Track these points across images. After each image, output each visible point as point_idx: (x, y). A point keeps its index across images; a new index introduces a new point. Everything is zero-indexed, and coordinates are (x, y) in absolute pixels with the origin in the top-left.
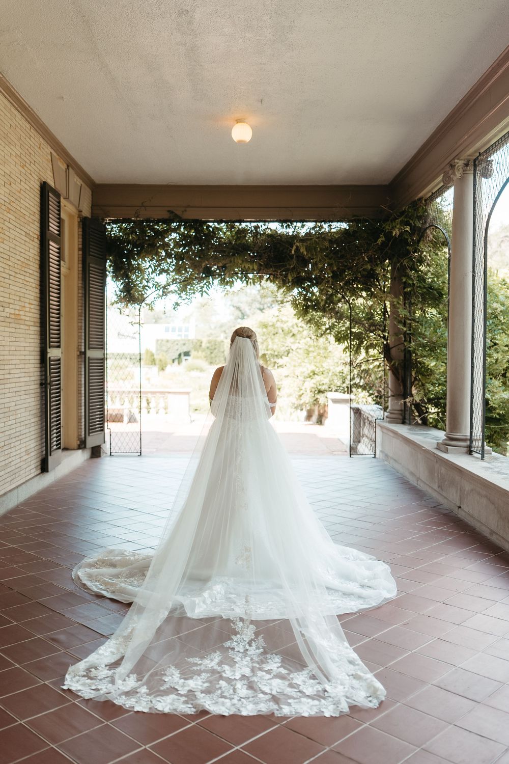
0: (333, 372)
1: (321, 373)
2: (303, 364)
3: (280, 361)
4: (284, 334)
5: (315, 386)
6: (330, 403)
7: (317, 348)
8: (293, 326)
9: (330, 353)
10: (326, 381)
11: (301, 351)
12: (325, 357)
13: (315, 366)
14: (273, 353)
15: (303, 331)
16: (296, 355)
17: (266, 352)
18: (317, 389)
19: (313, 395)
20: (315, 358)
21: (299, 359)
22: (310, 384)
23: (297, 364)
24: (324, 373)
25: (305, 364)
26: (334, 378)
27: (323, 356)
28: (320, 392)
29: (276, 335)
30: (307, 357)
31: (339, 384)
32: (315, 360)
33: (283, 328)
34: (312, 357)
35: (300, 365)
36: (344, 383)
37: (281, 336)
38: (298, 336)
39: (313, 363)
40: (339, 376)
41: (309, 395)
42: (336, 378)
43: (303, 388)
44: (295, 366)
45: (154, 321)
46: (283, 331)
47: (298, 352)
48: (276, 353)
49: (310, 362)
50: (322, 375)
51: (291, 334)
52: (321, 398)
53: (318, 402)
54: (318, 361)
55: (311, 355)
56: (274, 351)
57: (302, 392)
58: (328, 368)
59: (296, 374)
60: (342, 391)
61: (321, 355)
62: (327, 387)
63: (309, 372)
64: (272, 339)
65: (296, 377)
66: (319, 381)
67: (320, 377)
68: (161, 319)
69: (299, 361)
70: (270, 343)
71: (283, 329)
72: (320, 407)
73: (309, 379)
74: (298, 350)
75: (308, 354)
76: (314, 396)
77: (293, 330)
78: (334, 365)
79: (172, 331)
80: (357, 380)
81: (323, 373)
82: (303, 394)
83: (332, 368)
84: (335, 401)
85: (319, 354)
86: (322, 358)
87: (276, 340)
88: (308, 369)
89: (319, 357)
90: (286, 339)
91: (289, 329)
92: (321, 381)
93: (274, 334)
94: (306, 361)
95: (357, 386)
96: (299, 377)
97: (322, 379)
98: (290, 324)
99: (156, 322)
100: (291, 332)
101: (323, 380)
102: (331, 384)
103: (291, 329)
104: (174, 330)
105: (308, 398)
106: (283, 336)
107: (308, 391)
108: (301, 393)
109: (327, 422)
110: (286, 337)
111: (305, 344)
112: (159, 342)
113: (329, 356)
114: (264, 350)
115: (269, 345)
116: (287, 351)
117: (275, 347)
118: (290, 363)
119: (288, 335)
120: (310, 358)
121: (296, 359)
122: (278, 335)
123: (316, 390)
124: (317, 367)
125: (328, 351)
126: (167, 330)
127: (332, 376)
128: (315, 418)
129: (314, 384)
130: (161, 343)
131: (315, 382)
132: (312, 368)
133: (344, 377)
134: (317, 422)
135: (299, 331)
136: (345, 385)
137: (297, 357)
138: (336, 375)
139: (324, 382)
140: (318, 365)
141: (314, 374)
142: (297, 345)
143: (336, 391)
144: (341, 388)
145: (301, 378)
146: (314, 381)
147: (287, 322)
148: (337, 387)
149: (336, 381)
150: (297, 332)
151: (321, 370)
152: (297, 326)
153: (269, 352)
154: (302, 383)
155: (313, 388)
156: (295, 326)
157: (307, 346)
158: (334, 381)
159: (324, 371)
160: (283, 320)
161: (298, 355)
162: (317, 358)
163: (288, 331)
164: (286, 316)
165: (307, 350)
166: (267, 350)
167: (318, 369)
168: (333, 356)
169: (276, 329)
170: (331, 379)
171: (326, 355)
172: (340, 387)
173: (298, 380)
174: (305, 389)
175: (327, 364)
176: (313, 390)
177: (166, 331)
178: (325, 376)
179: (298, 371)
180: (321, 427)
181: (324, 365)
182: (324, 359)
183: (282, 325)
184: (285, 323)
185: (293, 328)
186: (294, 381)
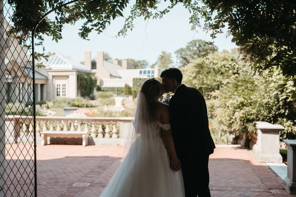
0: (260, 104)
1: (249, 104)
3: (213, 94)
4: (215, 73)
5: (245, 116)
7: (244, 83)
8: (221, 67)
9: (256, 87)
10: (254, 111)
11: (230, 85)
12: (252, 90)
13: (244, 98)
14: (207, 86)
15: (229, 70)
16: (226, 89)
17: (202, 86)
18: (246, 119)
19: (242, 124)
20: (243, 91)
21: (229, 92)
22: (239, 114)
24: (252, 104)
25: (234, 96)
26: (261, 109)
27: (250, 89)
28: (249, 121)
29: (209, 73)
30: (235, 91)
31: (265, 114)
32: (244, 93)
33: (214, 68)
34: (241, 91)
35: (230, 97)
36: (270, 113)
37: (212, 74)
38: (226, 74)
39: (242, 96)
40: (265, 107)
41: (239, 124)
42: (263, 109)
43: (234, 118)
44: (225, 98)
45: (134, 67)
46: (214, 70)
47: (228, 86)
48: (210, 87)
49: (239, 94)
50: (250, 107)
51: (220, 73)
52: (250, 127)
53: (247, 129)
54: (246, 94)
55: (239, 88)
56: (208, 85)
57: (232, 120)
58: (255, 100)
59: (227, 105)
60: (268, 120)
61: (249, 88)
62: (255, 117)
63: (239, 103)
64: (206, 77)
65: (227, 108)
66: (247, 112)
67: (248, 108)
68: (138, 66)
69: (229, 94)
70: (205, 79)
72: (249, 134)
73: (238, 110)
74: (228, 84)
75: (237, 88)
76: (243, 125)
77: (222, 70)
78: (261, 98)
79: (144, 73)
80: (282, 111)
81: (251, 105)
82: (233, 122)
83: (259, 100)
84: (264, 131)
85: (247, 88)
86: (249, 91)
87: (209, 78)
88: (237, 101)
89: (247, 90)
90: (216, 76)
91: (218, 69)
92: (250, 111)
93: (208, 73)
94: (235, 93)
95: (282, 116)
96: (230, 108)
97: (250, 109)
98: (219, 65)
99: (135, 68)
100: (220, 71)
101: (251, 111)
102: (259, 114)
103: (220, 69)
104: (145, 72)
105: (236, 126)
106: (214, 74)
107: (238, 120)
108: (231, 122)
109: (255, 147)
110: (217, 75)
111: (234, 79)
112: (135, 80)
113: (255, 90)
114: (201, 84)
115: (204, 80)
116: (217, 85)
117: (209, 82)
118: (221, 96)
119: (218, 74)
120: (239, 91)
121: (227, 92)
122: (210, 73)
124: (246, 99)
125: (254, 85)
126: (141, 72)
127: (259, 106)
128: (242, 142)
129: (243, 114)
130: (136, 81)
131: (244, 112)
132: (241, 99)
135: (226, 70)
136: (271, 115)
137: (227, 90)
138: (263, 106)
140: (246, 97)
141: (243, 105)
142: (227, 80)
143: (263, 120)
144: (268, 118)
145: (232, 109)
146: (242, 111)
147: (217, 64)
148: (264, 116)
149: (263, 112)
150: (224, 71)
151: (249, 101)
152: (225, 67)
153: (204, 86)
154: (232, 112)
155: (242, 117)
156: (223, 67)
157: (236, 81)
158: (261, 111)
159: (252, 102)
160: (214, 62)
162: (245, 91)
163: (218, 71)
164: (217, 59)
165: (236, 84)
166: (203, 85)
167: (246, 100)
168: (259, 90)
169: (209, 69)
170: (259, 110)
171: (252, 88)
172: (266, 116)
173: (228, 110)
174: (236, 118)
175: (255, 96)
176: (243, 119)
177: (140, 73)
178: (253, 107)
179: (229, 102)
180: (250, 151)
181: (252, 97)
182: (251, 92)
183: (214, 66)
184: (216, 64)
185: (222, 68)
186: (225, 112)
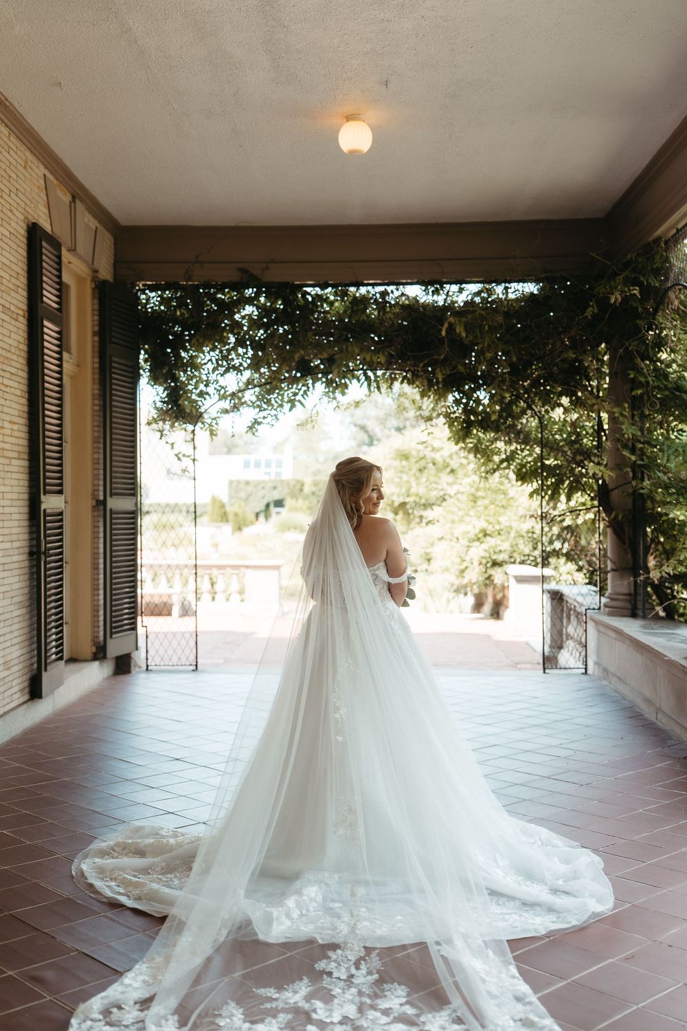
0: (517, 532)
1: (496, 533)
2: (467, 519)
3: (429, 514)
4: (437, 469)
5: (488, 555)
6: (512, 582)
7: (489, 493)
8: (451, 457)
9: (511, 500)
10: (506, 546)
11: (464, 498)
12: (503, 506)
13: (487, 521)
14: (418, 500)
15: (468, 464)
16: (454, 504)
17: (407, 500)
18: (489, 560)
19: (484, 570)
20: (486, 508)
21: (460, 510)
22: (478, 552)
23: (456, 519)
24: (502, 533)
25: (469, 519)
26: (519, 542)
27: (500, 505)
28: (495, 564)
29: (422, 472)
30: (473, 507)
31: (527, 551)
32: (487, 512)
33: (434, 459)
34: (482, 508)
35: (461, 521)
36: (535, 549)
37: (431, 472)
38: (460, 473)
39: (482, 518)
40: (526, 539)
41: (477, 570)
42: (522, 542)
43: (468, 559)
44: (453, 522)
45: (225, 450)
46: (434, 464)
47: (458, 499)
48: (423, 501)
49: (479, 515)
50: (499, 537)
51: (448, 470)
52: (498, 575)
53: (493, 581)
54: (492, 513)
55: (480, 503)
56: (421, 498)
57: (465, 564)
58: (508, 524)
59: (456, 535)
60: (533, 563)
61: (498, 502)
62: (507, 556)
63: (478, 531)
64: (417, 478)
65: (455, 540)
66: (493, 547)
67: (494, 540)
68: (237, 446)
69: (461, 513)
70: (414, 484)
71: (436, 462)
72: (496, 590)
73: (477, 543)
74: (459, 496)
75: (475, 502)
76: (486, 572)
77: (452, 463)
78: (519, 521)
79: (256, 467)
80: (557, 545)
81: (499, 534)
82: (466, 568)
83: (514, 524)
84: (521, 579)
85: (493, 502)
86: (498, 509)
87: (424, 480)
88: (474, 528)
89: (493, 506)
90: (439, 477)
91: (444, 461)
92: (496, 546)
93: (420, 470)
94: (472, 513)
95: (556, 553)
96: (461, 541)
97: (499, 542)
99: (229, 452)
100: (448, 467)
101: (499, 545)
102: (514, 551)
103: (448, 461)
104: (258, 465)
105: (474, 575)
106: (435, 472)
107: (476, 563)
108: (463, 567)
109: (507, 614)
110: (440, 475)
111: (470, 485)
112: (234, 484)
113: (510, 505)
114: (403, 495)
115: (412, 487)
116: (441, 497)
117: (422, 491)
118: (445, 518)
119: (443, 471)
120: (478, 508)
121: (455, 509)
122: (426, 471)
123: (488, 562)
124: (491, 523)
126: (247, 464)
127: (515, 537)
128: (487, 607)
129: (486, 551)
130: (237, 486)
131: (487, 548)
132: (482, 524)
133: (535, 539)
134: (492, 615)
135: (461, 464)
136: (537, 553)
137: (456, 506)
138: (522, 536)
139: (502, 549)
140: (491, 519)
141: (486, 535)
142: (456, 487)
143: (522, 562)
144: (531, 558)
145: (464, 542)
146: (484, 546)
147: (442, 449)
148: (525, 556)
149: (522, 547)
151: (497, 527)
153: (411, 499)
154: (465, 549)
155: (483, 558)
156: (455, 458)
157: (473, 490)
158: (519, 546)
159: (501, 530)
160: (435, 446)
161: (458, 504)
162: (490, 508)
163: (443, 465)
164: (440, 440)
165: (473, 495)
166: (408, 496)
167: (491, 526)
169: (424, 462)
170: (514, 543)
171: (504, 503)
172: (529, 555)
173: (458, 545)
174: (471, 559)
175: (508, 518)
176: (484, 561)
177: (244, 467)
178: (503, 537)
179: (459, 530)
180: (499, 622)
181: (501, 519)
182: (502, 510)
183: (433, 456)
185: (452, 460)
186: (453, 547)
